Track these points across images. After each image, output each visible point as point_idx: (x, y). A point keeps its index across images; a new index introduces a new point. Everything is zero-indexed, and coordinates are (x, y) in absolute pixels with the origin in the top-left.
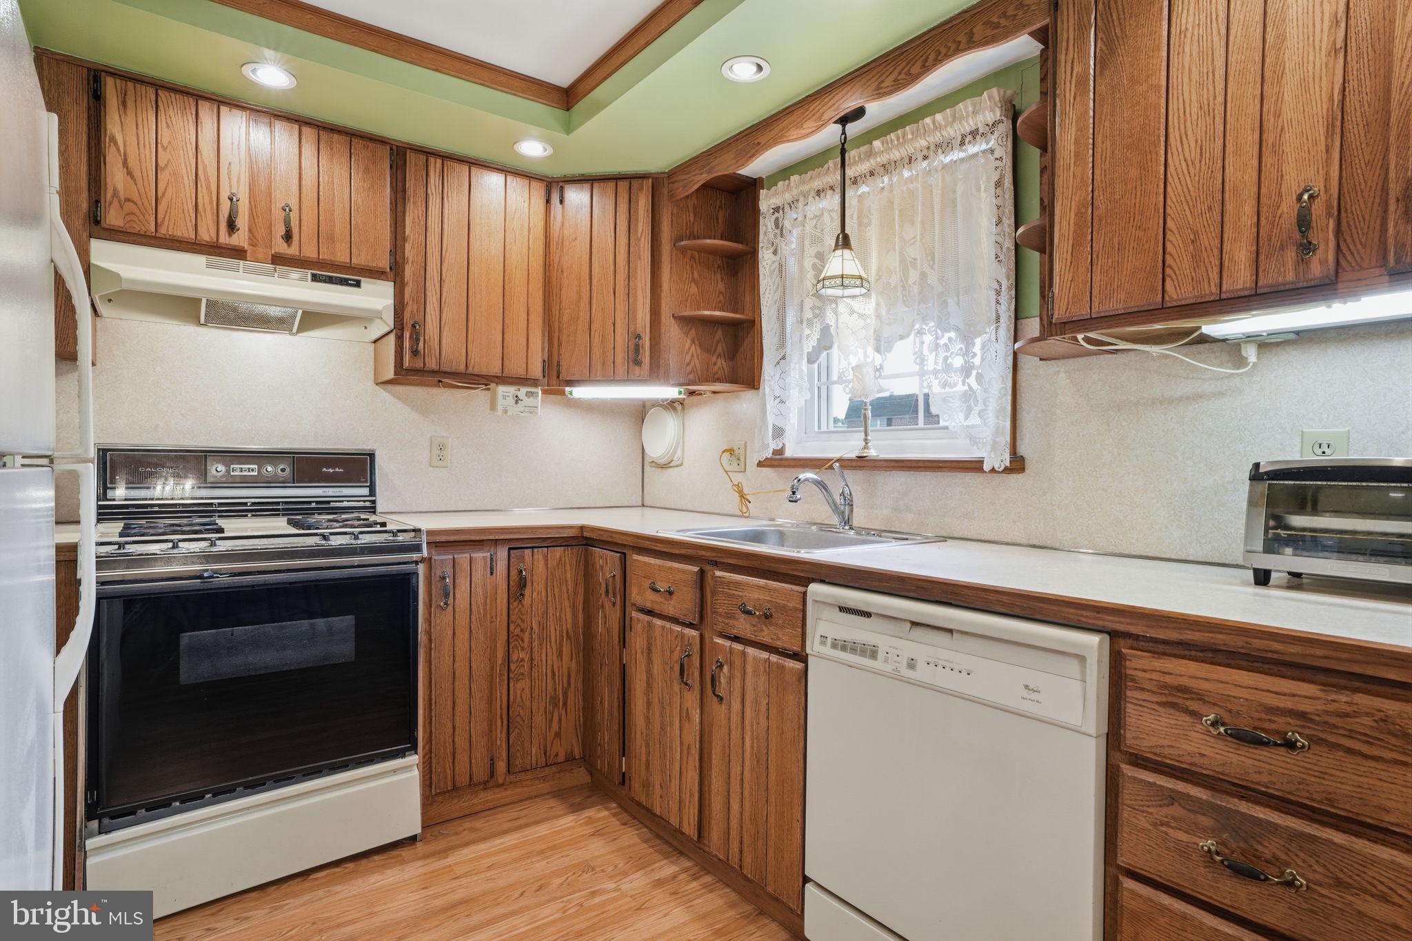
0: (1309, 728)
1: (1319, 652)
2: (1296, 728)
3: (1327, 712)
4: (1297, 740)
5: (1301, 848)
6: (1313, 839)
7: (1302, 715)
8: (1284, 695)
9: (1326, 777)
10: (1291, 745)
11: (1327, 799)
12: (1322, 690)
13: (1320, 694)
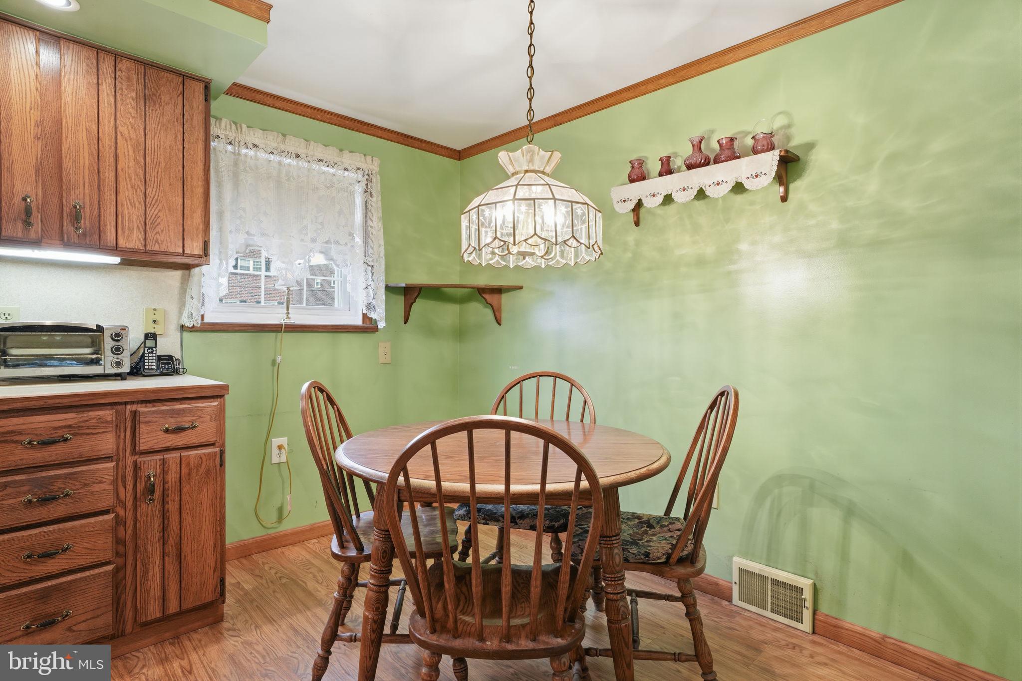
0: (72, 430)
1: (77, 399)
2: (67, 432)
3: (80, 422)
4: (69, 437)
5: (70, 479)
6: (75, 473)
7: (70, 426)
8: (62, 420)
9: (80, 447)
10: (66, 440)
11: (80, 456)
12: (77, 414)
13: (77, 416)
